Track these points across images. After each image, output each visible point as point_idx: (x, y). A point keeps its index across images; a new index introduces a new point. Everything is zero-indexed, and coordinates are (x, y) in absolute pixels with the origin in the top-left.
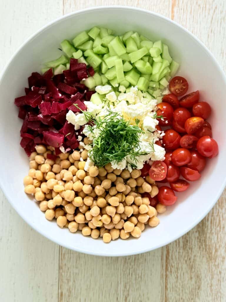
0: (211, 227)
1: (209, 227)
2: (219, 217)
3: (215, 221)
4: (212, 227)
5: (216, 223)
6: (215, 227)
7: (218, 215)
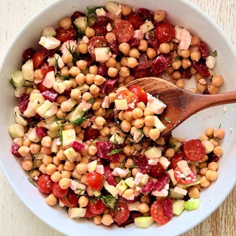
0: (225, 226)
1: (223, 227)
2: (233, 215)
3: (229, 220)
4: (227, 226)
5: (230, 221)
6: (229, 227)
7: (232, 214)
